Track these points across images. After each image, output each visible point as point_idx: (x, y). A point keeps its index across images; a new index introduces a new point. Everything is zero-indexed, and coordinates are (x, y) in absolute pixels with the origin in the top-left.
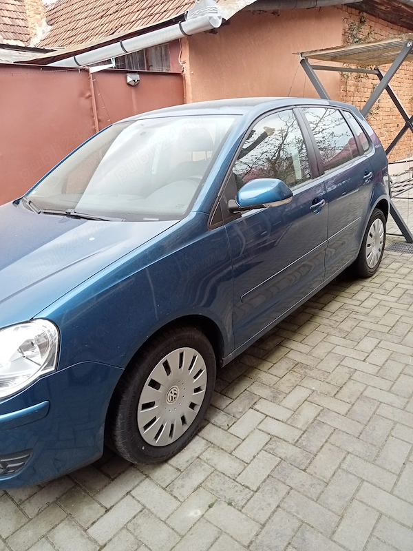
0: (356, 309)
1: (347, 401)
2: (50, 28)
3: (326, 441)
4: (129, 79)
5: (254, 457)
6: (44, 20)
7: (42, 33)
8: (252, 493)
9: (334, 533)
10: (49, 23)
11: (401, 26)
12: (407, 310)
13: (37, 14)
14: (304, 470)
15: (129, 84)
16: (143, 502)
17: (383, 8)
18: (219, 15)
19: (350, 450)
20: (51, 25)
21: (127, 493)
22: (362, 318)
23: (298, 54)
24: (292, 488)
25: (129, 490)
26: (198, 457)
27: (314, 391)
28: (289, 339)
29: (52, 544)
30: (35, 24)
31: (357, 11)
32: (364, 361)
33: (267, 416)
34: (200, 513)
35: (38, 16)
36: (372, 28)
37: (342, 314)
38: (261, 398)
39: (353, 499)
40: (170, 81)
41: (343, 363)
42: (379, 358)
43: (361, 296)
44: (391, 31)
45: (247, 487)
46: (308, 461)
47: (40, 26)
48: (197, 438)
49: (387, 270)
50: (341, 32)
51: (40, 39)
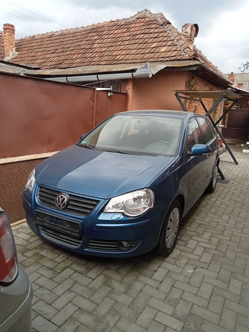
0: (214, 204)
1: (228, 236)
2: (17, 53)
3: (227, 249)
4: (109, 94)
5: (202, 254)
6: (14, 49)
7: (12, 55)
8: (208, 264)
9: (244, 274)
10: (17, 50)
11: (206, 81)
12: (235, 205)
13: (11, 45)
14: (224, 257)
15: (108, 96)
16: (168, 268)
17: (201, 73)
18: (151, 72)
19: (237, 251)
20: (18, 52)
21: (160, 266)
22: (218, 208)
23: (175, 91)
24: (222, 263)
25: (159, 265)
26: (180, 255)
27: (213, 233)
28: (192, 215)
29: (141, 282)
30: (9, 50)
31: (191, 73)
32: (227, 223)
33: (199, 241)
34: (192, 271)
35: (11, 46)
36: (196, 81)
37: (209, 207)
38: (192, 236)
39: (246, 265)
40: (123, 96)
41: (219, 224)
42: (232, 222)
43: (213, 199)
44: (203, 83)
45: (205, 263)
46: (224, 255)
47: (12, 51)
48: (175, 249)
49: (218, 190)
50: (185, 82)
51: (11, 58)
